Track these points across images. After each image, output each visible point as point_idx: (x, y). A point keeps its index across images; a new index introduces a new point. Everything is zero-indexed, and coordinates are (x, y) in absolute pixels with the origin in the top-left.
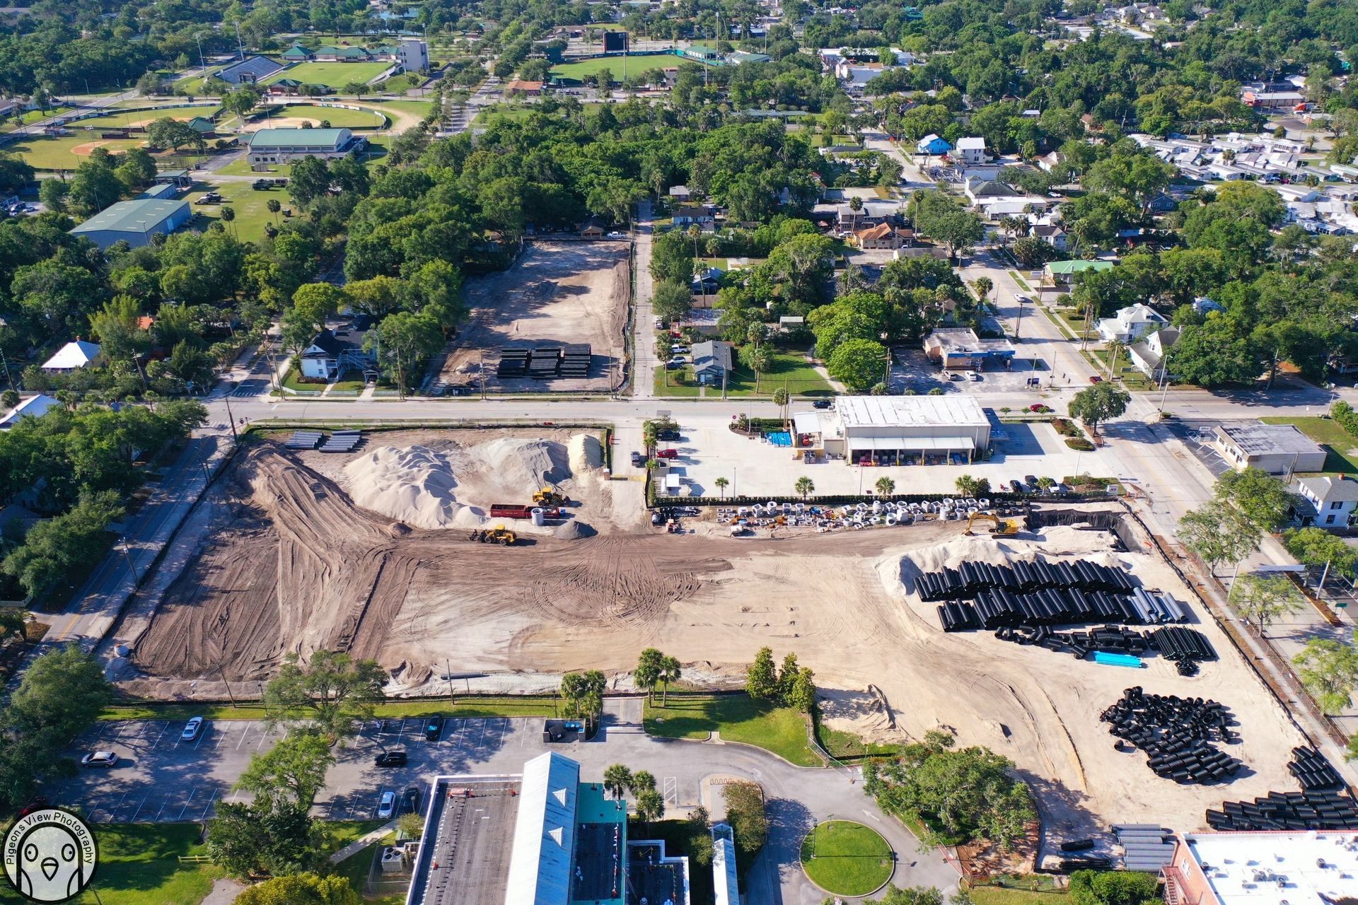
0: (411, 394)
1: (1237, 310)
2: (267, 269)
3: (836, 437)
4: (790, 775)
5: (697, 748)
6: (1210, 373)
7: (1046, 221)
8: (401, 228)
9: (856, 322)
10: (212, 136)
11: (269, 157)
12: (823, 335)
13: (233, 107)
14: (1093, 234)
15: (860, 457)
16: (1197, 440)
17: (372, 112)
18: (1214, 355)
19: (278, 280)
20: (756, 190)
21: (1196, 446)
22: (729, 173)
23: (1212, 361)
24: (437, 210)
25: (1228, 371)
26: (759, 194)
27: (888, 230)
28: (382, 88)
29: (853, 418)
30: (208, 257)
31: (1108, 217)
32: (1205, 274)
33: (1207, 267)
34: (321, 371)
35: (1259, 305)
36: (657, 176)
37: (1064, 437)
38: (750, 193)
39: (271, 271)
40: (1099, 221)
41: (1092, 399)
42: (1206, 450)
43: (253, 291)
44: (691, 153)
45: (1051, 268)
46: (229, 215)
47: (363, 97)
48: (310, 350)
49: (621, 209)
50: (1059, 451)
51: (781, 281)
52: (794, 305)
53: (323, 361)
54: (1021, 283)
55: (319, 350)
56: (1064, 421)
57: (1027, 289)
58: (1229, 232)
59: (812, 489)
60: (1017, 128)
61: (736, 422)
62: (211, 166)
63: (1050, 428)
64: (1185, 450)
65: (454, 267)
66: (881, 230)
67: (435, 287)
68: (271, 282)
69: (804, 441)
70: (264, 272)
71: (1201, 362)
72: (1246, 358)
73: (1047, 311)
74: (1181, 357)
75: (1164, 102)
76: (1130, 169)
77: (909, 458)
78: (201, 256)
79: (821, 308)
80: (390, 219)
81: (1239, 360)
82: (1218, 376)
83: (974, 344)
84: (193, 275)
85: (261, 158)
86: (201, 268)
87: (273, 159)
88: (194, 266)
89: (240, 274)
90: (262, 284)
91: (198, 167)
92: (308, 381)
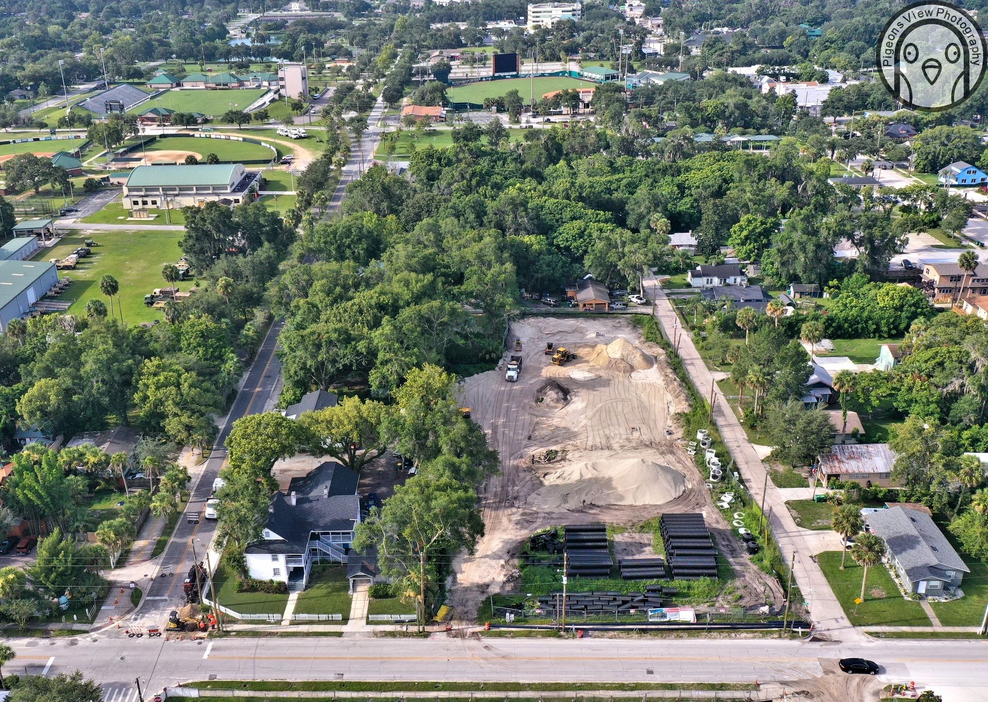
2: (178, 385)
8: (361, 312)
10: (79, 173)
11: (149, 200)
13: (101, 141)
17: (258, 143)
28: (263, 116)
34: (276, 572)
36: (659, 222)
39: (185, 387)
46: (112, 288)
47: (244, 126)
53: (282, 557)
55: (275, 536)
65: (449, 374)
68: (183, 405)
70: (173, 390)
84: (68, 393)
85: (140, 200)
86: (80, 382)
87: (154, 203)
88: (69, 382)
89: (136, 389)
90: (170, 407)
91: (65, 213)
92: (255, 588)
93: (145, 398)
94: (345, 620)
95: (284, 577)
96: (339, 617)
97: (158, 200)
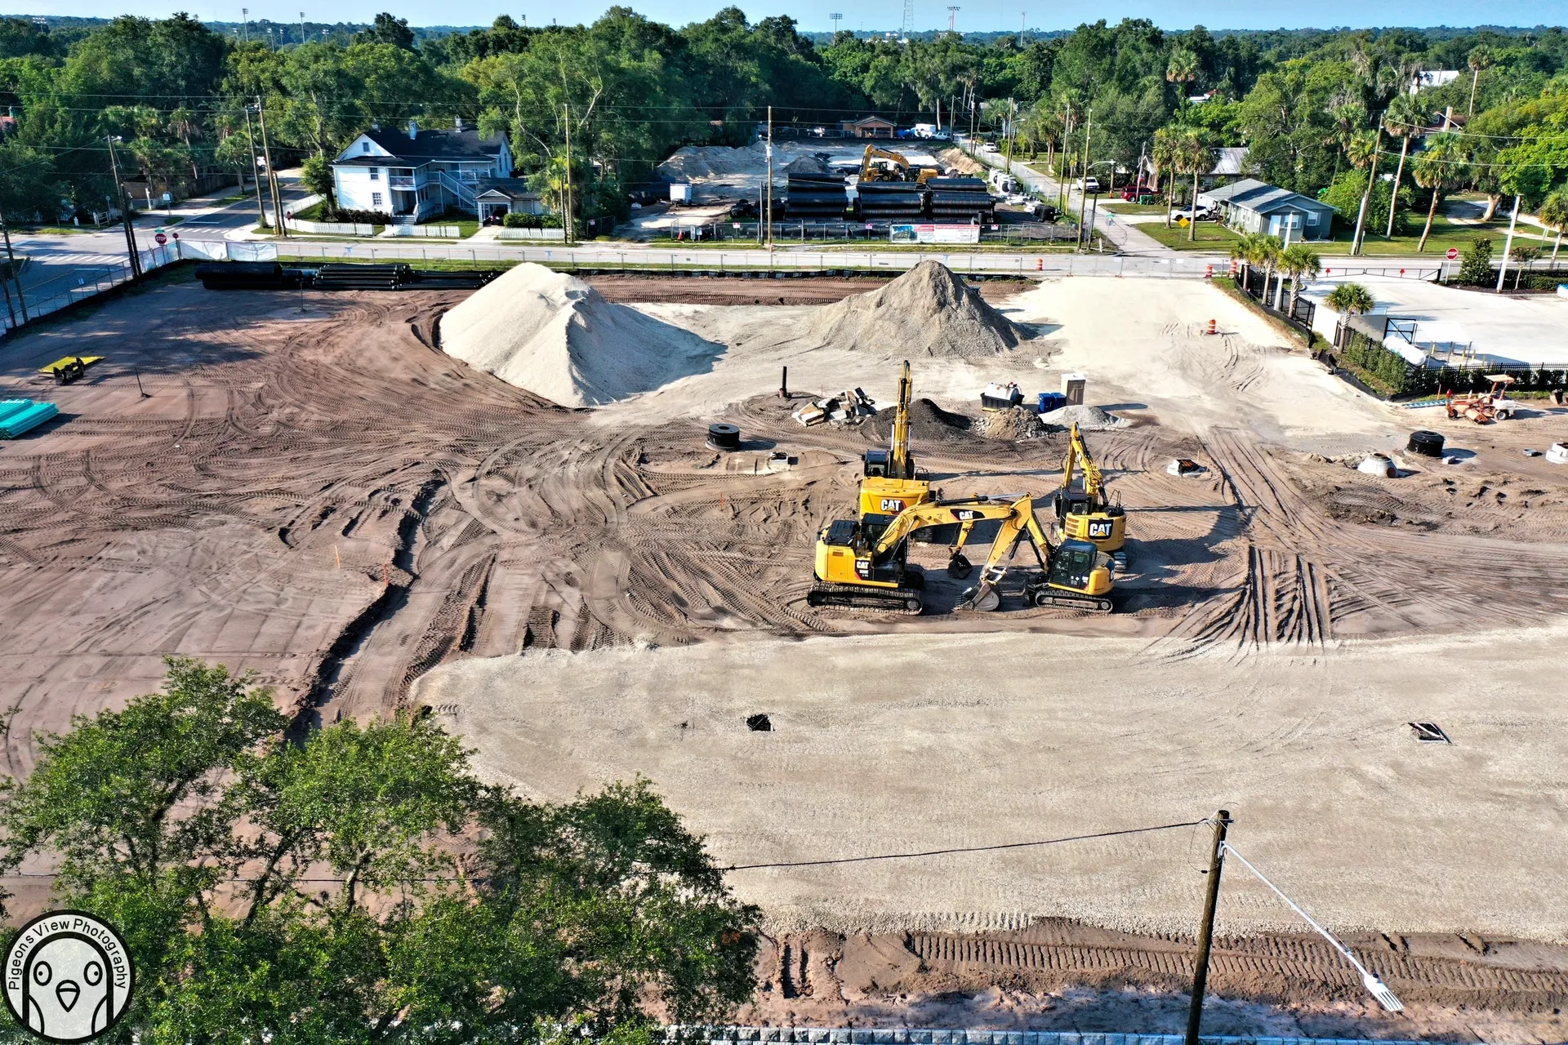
48: (356, 150)
53: (384, 173)
55: (377, 150)
92: (344, 217)
94: (463, 236)
95: (387, 207)
96: (455, 233)
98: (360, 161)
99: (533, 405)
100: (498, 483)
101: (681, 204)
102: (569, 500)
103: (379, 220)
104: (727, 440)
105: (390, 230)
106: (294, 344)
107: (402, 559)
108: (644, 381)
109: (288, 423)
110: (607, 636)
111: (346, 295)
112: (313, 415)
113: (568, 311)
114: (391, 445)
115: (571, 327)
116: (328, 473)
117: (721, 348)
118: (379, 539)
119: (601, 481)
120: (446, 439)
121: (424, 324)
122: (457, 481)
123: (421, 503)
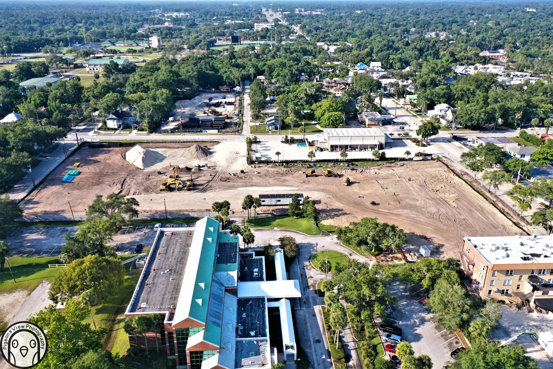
0: (151, 132)
1: (481, 102)
2: (94, 92)
3: (324, 141)
4: (306, 238)
5: (268, 231)
6: (471, 122)
7: (405, 83)
9: (331, 106)
10: (72, 64)
11: (95, 68)
12: (318, 114)
13: (81, 56)
14: (424, 85)
15: (333, 148)
16: (468, 143)
17: (138, 58)
18: (472, 115)
19: (98, 97)
20: (291, 73)
21: (468, 145)
22: (280, 69)
23: (472, 117)
24: (163, 75)
25: (478, 121)
26: (293, 75)
27: (344, 86)
28: (141, 51)
29: (330, 134)
30: (69, 86)
31: (429, 79)
32: (468, 92)
33: (469, 90)
35: (489, 100)
36: (252, 71)
37: (415, 143)
38: (289, 74)
40: (426, 81)
41: (425, 127)
42: (471, 146)
43: (88, 101)
44: (265, 65)
45: (408, 97)
47: (134, 54)
48: (110, 117)
49: (237, 79)
50: (413, 147)
51: (301, 99)
52: (306, 107)
53: (115, 121)
54: (397, 103)
55: (114, 117)
56: (415, 139)
57: (399, 104)
58: (476, 81)
59: (314, 156)
60: (393, 59)
61: (284, 140)
62: (72, 72)
63: (409, 141)
64: (463, 146)
65: (170, 92)
66: (341, 87)
67: (162, 95)
69: (311, 144)
70: (92, 93)
71: (467, 117)
72: (485, 115)
73: (407, 110)
74: (460, 116)
75: (450, 53)
76: (437, 66)
77: (353, 148)
78: (65, 86)
79: (317, 103)
80: (144, 77)
81: (482, 116)
82: (475, 122)
83: (379, 116)
84: (62, 94)
85: (92, 69)
86: (66, 91)
87: (97, 69)
88: (63, 91)
89: (82, 94)
90: (91, 98)
91: (66, 72)
92: (109, 129)
93: (84, 97)
94: (130, 133)
95: (116, 127)
96: (128, 132)
97: (98, 68)
98: (111, 119)
99: (138, 168)
100: (132, 179)
101: (172, 121)
102: (139, 181)
103: (116, 130)
104: (160, 173)
105: (118, 132)
106: (105, 159)
107: (122, 188)
108: (153, 164)
109: (107, 172)
110: (141, 194)
111: (111, 149)
112: (110, 171)
113: (142, 155)
114: (120, 175)
115: (143, 157)
116: (113, 179)
117: (165, 157)
118: (119, 186)
119: (143, 179)
120: (126, 174)
121: (123, 154)
122: (127, 179)
123: (123, 182)
